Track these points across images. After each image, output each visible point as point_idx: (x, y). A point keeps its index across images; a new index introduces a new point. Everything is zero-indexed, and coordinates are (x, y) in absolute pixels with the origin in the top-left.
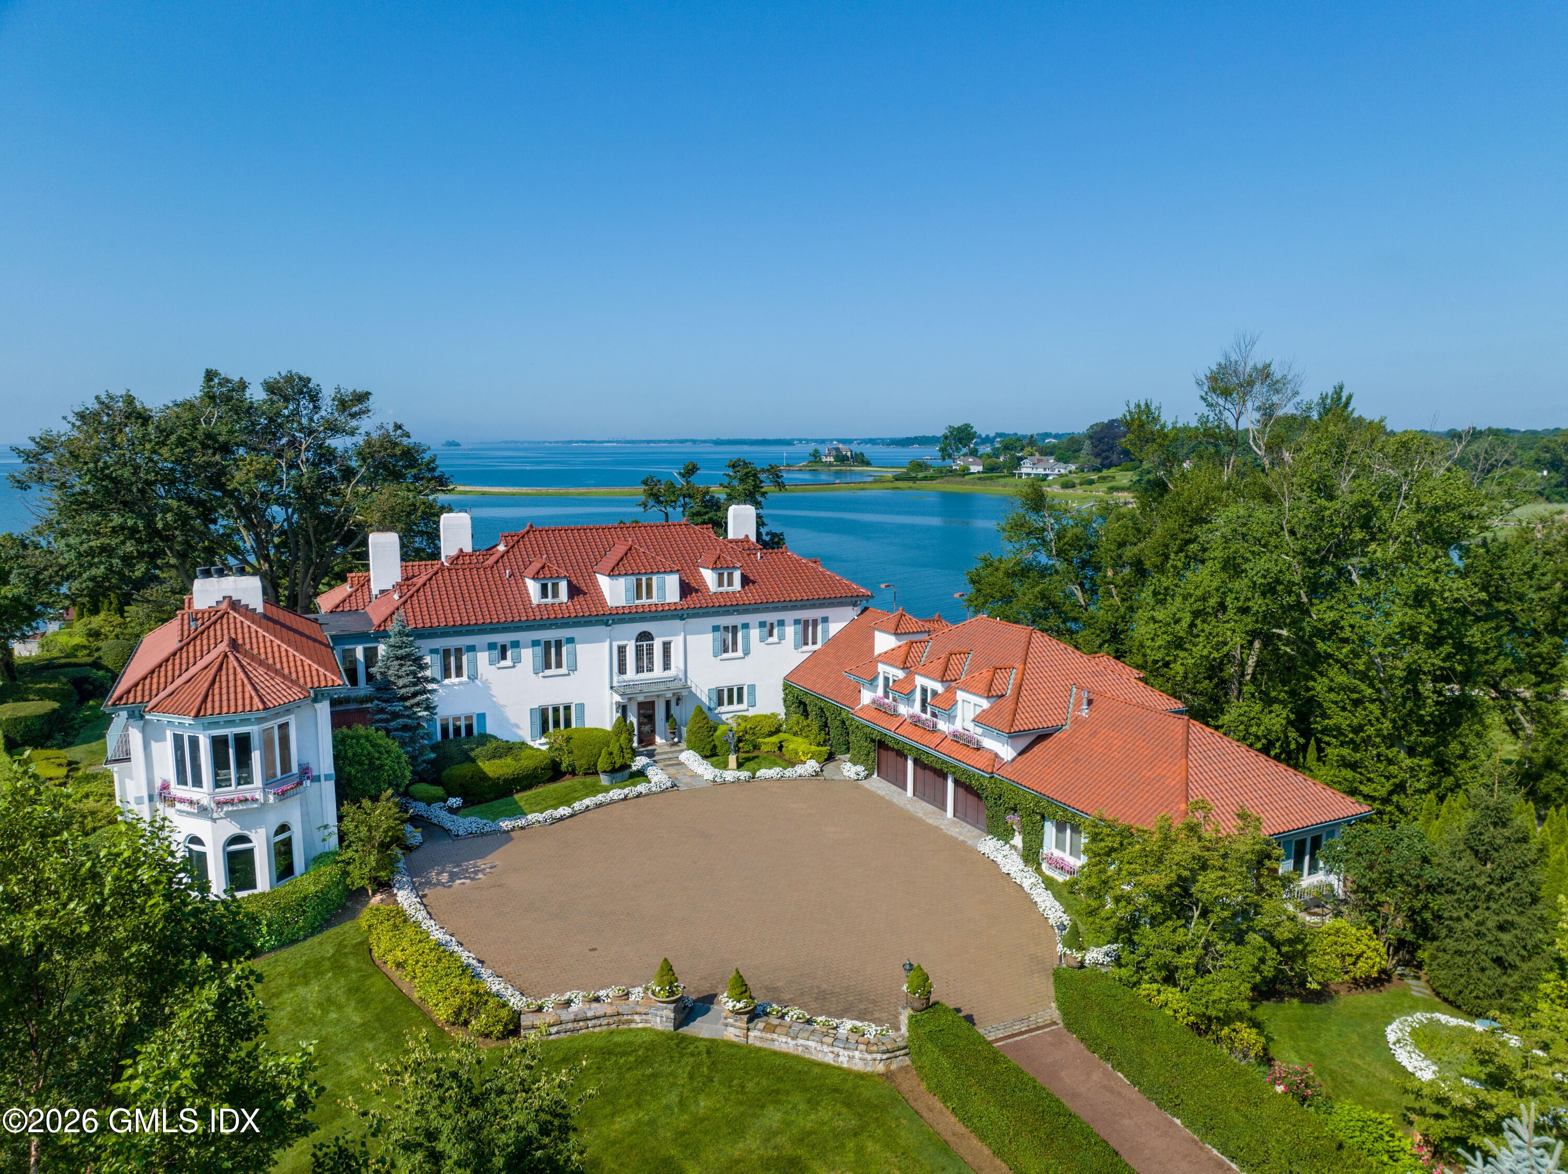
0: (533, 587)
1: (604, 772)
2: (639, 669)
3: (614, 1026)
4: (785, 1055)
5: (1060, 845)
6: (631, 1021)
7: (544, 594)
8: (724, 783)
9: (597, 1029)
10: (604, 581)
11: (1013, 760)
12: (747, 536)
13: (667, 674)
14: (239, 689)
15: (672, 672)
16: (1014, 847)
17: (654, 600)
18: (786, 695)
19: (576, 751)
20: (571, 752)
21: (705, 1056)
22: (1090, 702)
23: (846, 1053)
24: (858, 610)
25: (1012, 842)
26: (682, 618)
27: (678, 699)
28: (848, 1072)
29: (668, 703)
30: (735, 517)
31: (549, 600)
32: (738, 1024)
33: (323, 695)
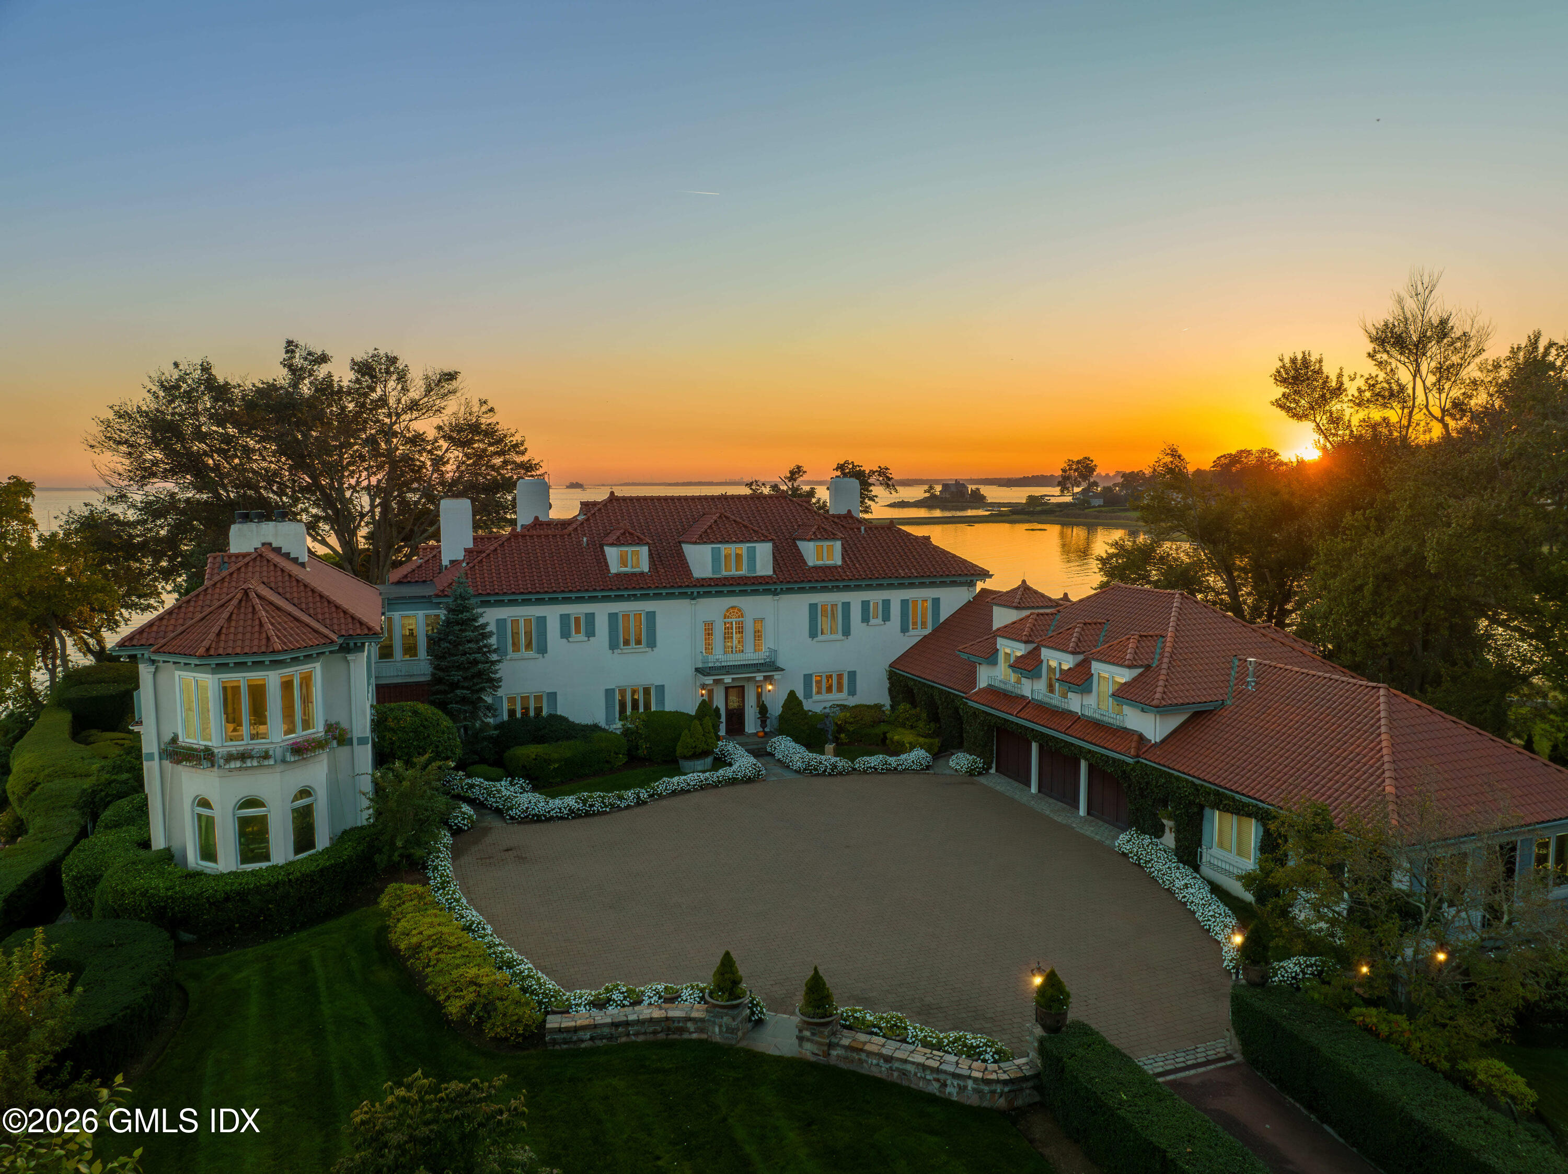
0: (611, 555)
1: (684, 757)
2: (727, 650)
4: (878, 1079)
5: (1224, 842)
6: (684, 1030)
7: (623, 563)
8: (819, 773)
10: (690, 549)
11: (1165, 740)
13: (758, 655)
14: (256, 629)
15: (763, 654)
16: (1164, 845)
17: (744, 572)
18: (892, 683)
19: (653, 735)
20: (648, 736)
22: (1257, 676)
23: (956, 1082)
24: (973, 590)
25: (1162, 839)
26: (775, 593)
29: (758, 689)
31: (629, 570)
32: (816, 1038)
33: (355, 644)
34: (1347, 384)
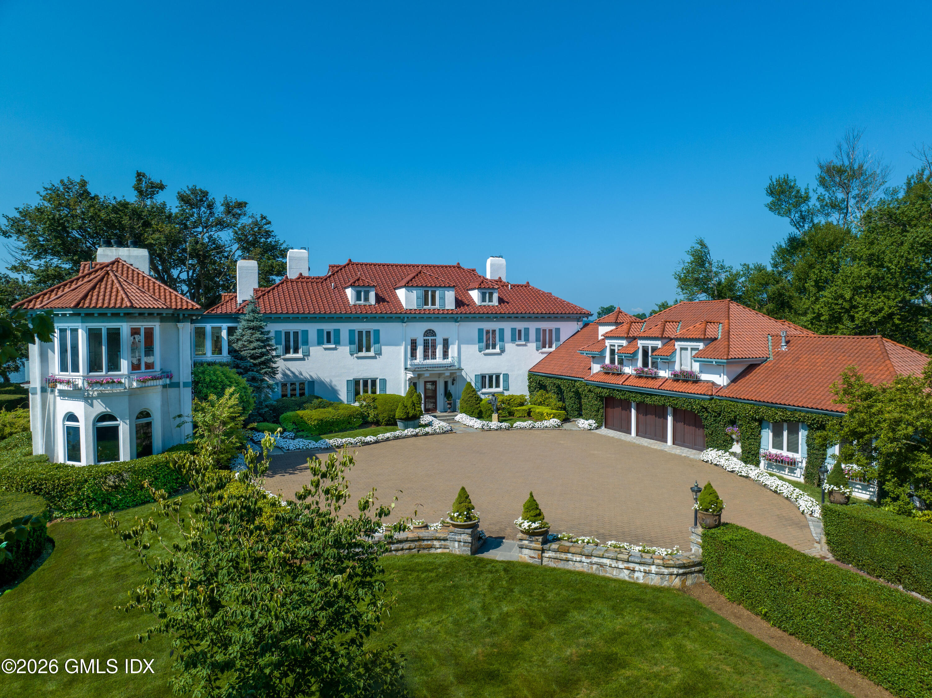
0: (350, 292)
1: (401, 419)
2: (426, 357)
3: (415, 551)
4: (580, 573)
5: (778, 445)
6: (431, 547)
7: (358, 298)
8: (490, 430)
9: (400, 553)
10: (401, 293)
11: (728, 385)
12: (500, 278)
13: (446, 361)
14: (114, 294)
15: (449, 360)
16: (734, 454)
17: (437, 306)
18: (530, 383)
19: (379, 407)
20: (376, 408)
21: (503, 573)
22: (787, 342)
23: (642, 568)
24: (581, 324)
25: (731, 450)
26: (456, 321)
27: (454, 380)
28: (645, 587)
29: (446, 383)
30: (492, 265)
31: (362, 302)
32: (533, 545)
33: (184, 315)
34: (811, 194)
